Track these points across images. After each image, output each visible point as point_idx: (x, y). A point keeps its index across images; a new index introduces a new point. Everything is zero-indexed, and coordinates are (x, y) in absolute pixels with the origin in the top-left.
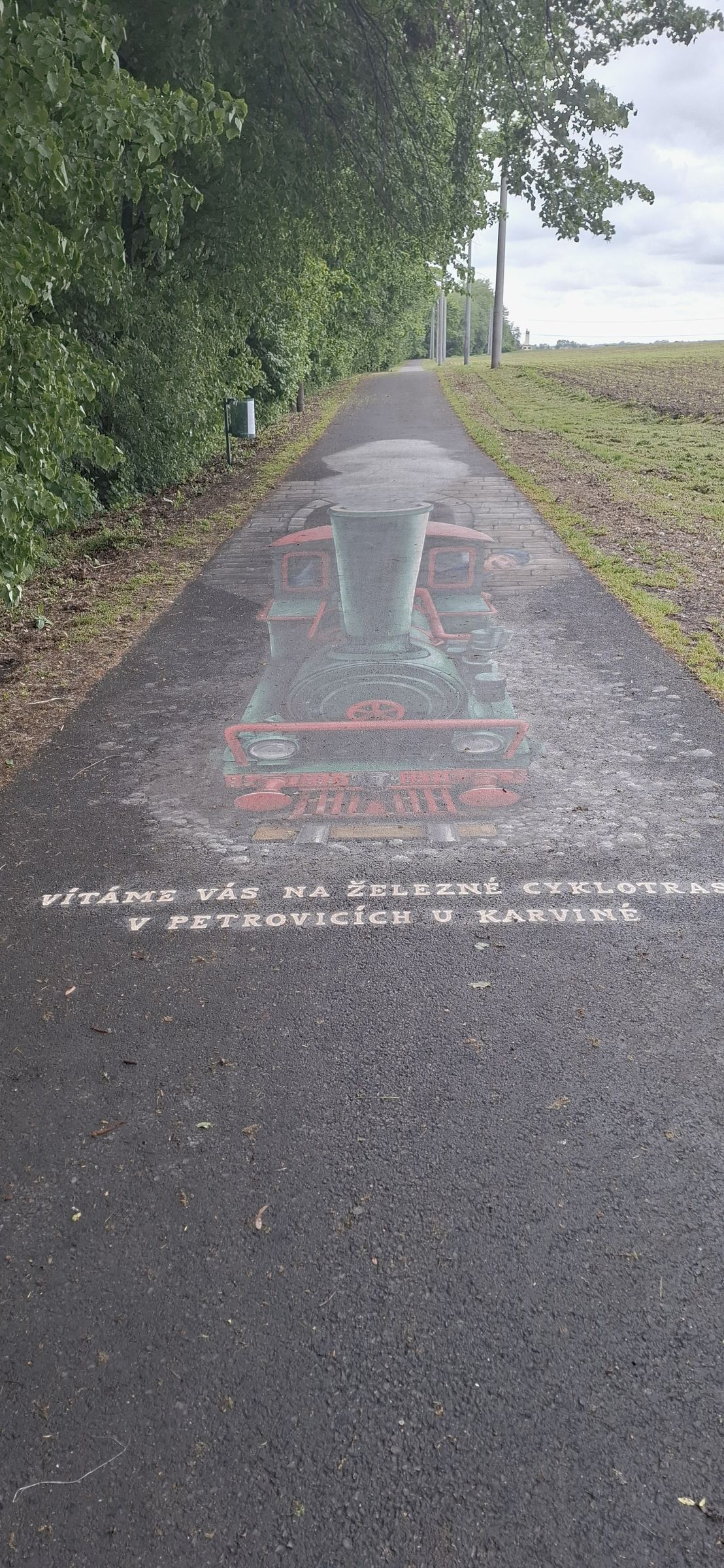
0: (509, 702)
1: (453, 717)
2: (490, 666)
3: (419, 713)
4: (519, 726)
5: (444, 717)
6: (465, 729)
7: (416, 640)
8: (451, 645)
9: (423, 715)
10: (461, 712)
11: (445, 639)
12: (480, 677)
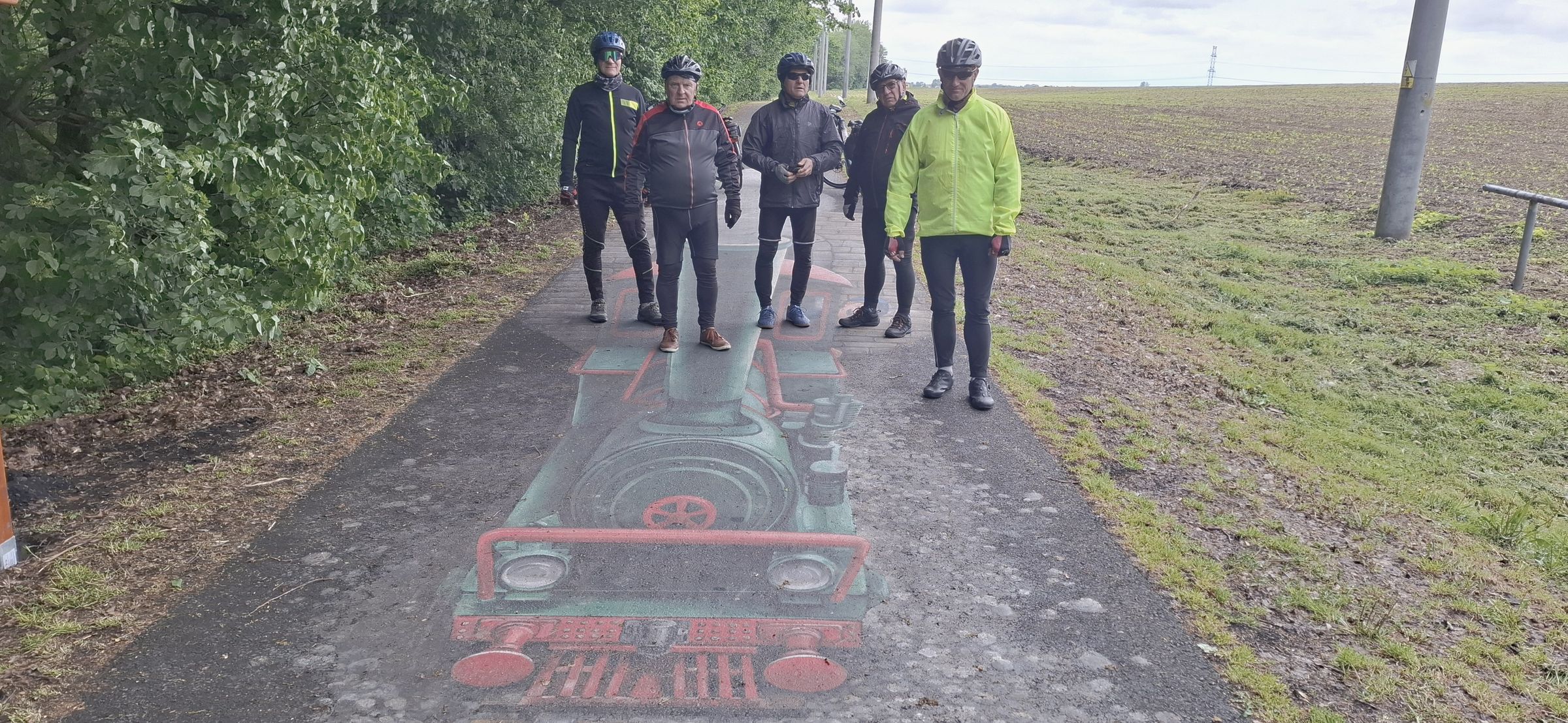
0: (848, 506)
1: (775, 529)
2: (830, 451)
3: (733, 519)
4: (857, 546)
5: (762, 528)
6: (788, 548)
7: (748, 407)
8: (789, 419)
9: (737, 522)
10: (785, 522)
11: (782, 409)
12: (818, 467)
